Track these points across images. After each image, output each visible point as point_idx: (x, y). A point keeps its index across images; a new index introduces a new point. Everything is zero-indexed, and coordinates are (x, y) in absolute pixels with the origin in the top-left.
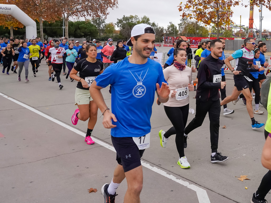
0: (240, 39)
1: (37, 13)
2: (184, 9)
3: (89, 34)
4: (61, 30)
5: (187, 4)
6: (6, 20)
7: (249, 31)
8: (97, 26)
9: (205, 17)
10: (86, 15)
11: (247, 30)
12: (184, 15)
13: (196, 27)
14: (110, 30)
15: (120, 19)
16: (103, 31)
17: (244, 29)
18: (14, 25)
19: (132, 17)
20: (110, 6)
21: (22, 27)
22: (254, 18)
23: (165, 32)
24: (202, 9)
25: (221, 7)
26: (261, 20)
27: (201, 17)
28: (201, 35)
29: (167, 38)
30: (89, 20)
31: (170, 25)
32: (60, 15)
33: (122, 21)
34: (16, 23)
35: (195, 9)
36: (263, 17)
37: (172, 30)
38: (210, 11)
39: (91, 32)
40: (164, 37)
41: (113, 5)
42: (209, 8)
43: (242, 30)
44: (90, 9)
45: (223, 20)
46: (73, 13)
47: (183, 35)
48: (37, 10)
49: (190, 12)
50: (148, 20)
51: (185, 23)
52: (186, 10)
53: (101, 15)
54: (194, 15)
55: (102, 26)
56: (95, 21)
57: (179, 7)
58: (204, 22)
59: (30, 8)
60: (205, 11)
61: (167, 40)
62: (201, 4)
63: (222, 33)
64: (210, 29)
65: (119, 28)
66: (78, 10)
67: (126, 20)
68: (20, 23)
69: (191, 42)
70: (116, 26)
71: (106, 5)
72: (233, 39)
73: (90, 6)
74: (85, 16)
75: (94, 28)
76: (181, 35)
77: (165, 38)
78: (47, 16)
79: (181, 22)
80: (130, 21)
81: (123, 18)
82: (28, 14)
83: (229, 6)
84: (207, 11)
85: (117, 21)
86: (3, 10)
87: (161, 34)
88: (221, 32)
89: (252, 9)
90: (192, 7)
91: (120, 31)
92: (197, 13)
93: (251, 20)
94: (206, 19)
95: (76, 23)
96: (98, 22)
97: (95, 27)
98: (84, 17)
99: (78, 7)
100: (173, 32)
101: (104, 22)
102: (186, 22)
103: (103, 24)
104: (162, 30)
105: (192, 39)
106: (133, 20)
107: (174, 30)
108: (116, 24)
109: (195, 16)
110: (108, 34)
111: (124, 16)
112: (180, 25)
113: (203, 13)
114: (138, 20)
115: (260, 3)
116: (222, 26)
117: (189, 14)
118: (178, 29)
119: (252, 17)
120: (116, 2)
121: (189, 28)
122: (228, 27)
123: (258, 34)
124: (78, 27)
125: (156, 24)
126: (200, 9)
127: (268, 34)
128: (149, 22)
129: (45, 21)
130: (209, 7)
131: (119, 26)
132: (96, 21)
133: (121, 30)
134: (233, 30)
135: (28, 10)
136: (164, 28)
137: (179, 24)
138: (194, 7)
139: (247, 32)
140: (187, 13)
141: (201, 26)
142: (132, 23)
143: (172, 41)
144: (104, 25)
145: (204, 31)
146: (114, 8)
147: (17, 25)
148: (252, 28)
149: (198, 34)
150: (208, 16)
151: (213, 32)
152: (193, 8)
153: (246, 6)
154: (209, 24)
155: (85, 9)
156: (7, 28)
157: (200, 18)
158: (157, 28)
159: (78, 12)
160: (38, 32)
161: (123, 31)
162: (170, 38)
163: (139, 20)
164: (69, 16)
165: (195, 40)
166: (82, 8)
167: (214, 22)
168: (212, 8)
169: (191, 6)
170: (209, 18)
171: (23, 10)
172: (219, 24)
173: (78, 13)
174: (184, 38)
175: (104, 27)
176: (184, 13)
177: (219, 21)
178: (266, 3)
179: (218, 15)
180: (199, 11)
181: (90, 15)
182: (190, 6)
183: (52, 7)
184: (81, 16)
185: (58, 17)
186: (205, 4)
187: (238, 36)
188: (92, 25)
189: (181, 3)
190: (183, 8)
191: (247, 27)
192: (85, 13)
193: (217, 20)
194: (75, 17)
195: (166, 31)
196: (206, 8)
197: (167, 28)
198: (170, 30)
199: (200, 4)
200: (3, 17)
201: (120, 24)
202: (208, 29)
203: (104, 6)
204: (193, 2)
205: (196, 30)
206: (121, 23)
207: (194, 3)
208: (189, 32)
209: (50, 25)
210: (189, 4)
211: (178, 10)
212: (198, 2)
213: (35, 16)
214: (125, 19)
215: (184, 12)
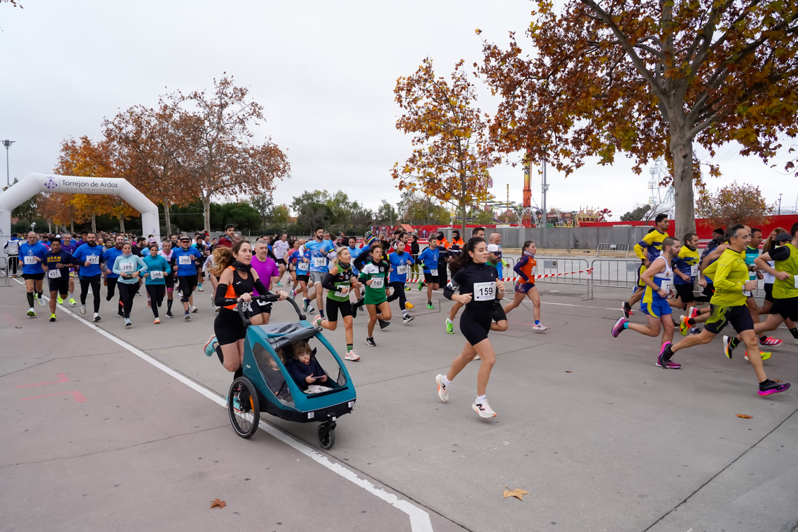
0: (507, 226)
1: (160, 190)
2: (401, 174)
3: (247, 223)
4: (202, 218)
5: (407, 165)
6: (112, 204)
7: (524, 211)
8: (259, 211)
9: (439, 187)
10: (238, 192)
11: (521, 210)
12: (401, 186)
13: (428, 207)
14: (281, 216)
15: (297, 197)
16: (269, 218)
17: (515, 208)
18: (125, 212)
19: (317, 194)
20: (277, 175)
21: (138, 216)
22: (532, 188)
23: (374, 218)
24: (435, 173)
25: (469, 168)
26: (545, 191)
27: (432, 187)
28: (438, 222)
29: (378, 229)
30: (247, 201)
31: (383, 205)
32: (196, 193)
33: (302, 202)
34: (128, 210)
35: (421, 175)
36: (549, 185)
37: (386, 214)
38: (448, 177)
39: (249, 221)
40: (372, 227)
41: (282, 173)
42: (446, 171)
43: (511, 211)
44: (244, 182)
45: (473, 191)
46: (217, 189)
47: (406, 223)
48: (159, 186)
49: (413, 180)
50: (345, 197)
51: (409, 201)
52: (405, 175)
53: (262, 190)
54: (420, 185)
55: (267, 210)
56: (256, 203)
57: (393, 172)
58: (437, 196)
59: (149, 183)
60: (441, 176)
61: (377, 232)
62: (432, 163)
63: (474, 216)
64: (452, 209)
65: (296, 213)
66: (224, 183)
67: (307, 200)
68: (134, 209)
69: (420, 233)
70: (292, 209)
71: (270, 174)
72: (495, 226)
73: (244, 176)
74: (236, 193)
75: (254, 214)
76: (403, 223)
77: (374, 228)
78: (175, 195)
79: (402, 200)
80: (315, 201)
81: (303, 196)
82: (145, 193)
83: (483, 165)
84: (443, 177)
85: (293, 200)
86: (105, 188)
87: (367, 222)
88: (472, 214)
89: (528, 170)
90: (416, 170)
91: (299, 219)
92: (426, 180)
93: (527, 191)
94: (442, 191)
95: (225, 206)
96: (261, 203)
97: (257, 212)
98: (234, 195)
99: (224, 178)
100: (389, 217)
101: (271, 204)
102: (411, 199)
103: (270, 207)
104: (369, 215)
105: (421, 229)
106: (321, 199)
107: (390, 214)
108: (291, 206)
109: (422, 186)
110: (278, 223)
111: (306, 192)
112: (400, 204)
113: (436, 181)
114: (328, 199)
115: (539, 158)
116: (475, 203)
117: (410, 183)
118: (396, 211)
119: (529, 187)
120: (287, 167)
121: (416, 210)
122: (486, 206)
123: (540, 216)
124: (228, 213)
125: (359, 204)
126: (430, 174)
127: (559, 216)
128: (347, 201)
129: (176, 205)
130: (447, 168)
131: (297, 209)
132: (258, 201)
133: (300, 216)
134: (494, 210)
135: (145, 187)
136: (373, 212)
137: (398, 204)
138: (419, 170)
139: (520, 214)
140: (407, 181)
141: (438, 206)
142: (317, 204)
143: (387, 233)
144: (271, 209)
145: (442, 215)
146: (283, 178)
147: (130, 212)
148: (530, 206)
149: (432, 219)
150: (445, 185)
151: (459, 216)
152: (418, 173)
153: (514, 165)
154: (447, 200)
155: (237, 181)
156: (115, 217)
157: (431, 190)
158: (361, 212)
159: (225, 186)
160: (162, 223)
161: (303, 217)
162: (384, 228)
163: (331, 198)
164: (210, 195)
165: (427, 231)
166: (231, 179)
167: (457, 197)
168: (452, 171)
169: (414, 169)
170: (446, 189)
171: (138, 186)
172: (466, 199)
173: (226, 189)
174: (408, 228)
175: (270, 212)
176: (402, 182)
177: (466, 193)
178: (551, 157)
179: (463, 184)
180: (428, 177)
181: (245, 192)
182: (412, 169)
183: (183, 180)
184: (231, 194)
185: (193, 197)
186: (439, 163)
187: (504, 222)
188: (251, 210)
189: (397, 163)
190: (400, 172)
191: (520, 206)
192: (237, 189)
193: (462, 192)
194: (219, 195)
195: (377, 216)
196: (441, 171)
197: (377, 211)
198: (383, 214)
199: (431, 165)
200: (108, 200)
201: (298, 207)
202: (449, 210)
203: (268, 175)
204: (417, 161)
205: (429, 212)
206: (299, 204)
207: (419, 163)
208: (416, 217)
209: (184, 210)
210: (411, 165)
211: (392, 177)
212: (427, 161)
213: (157, 196)
214: (308, 196)
215: (403, 179)
